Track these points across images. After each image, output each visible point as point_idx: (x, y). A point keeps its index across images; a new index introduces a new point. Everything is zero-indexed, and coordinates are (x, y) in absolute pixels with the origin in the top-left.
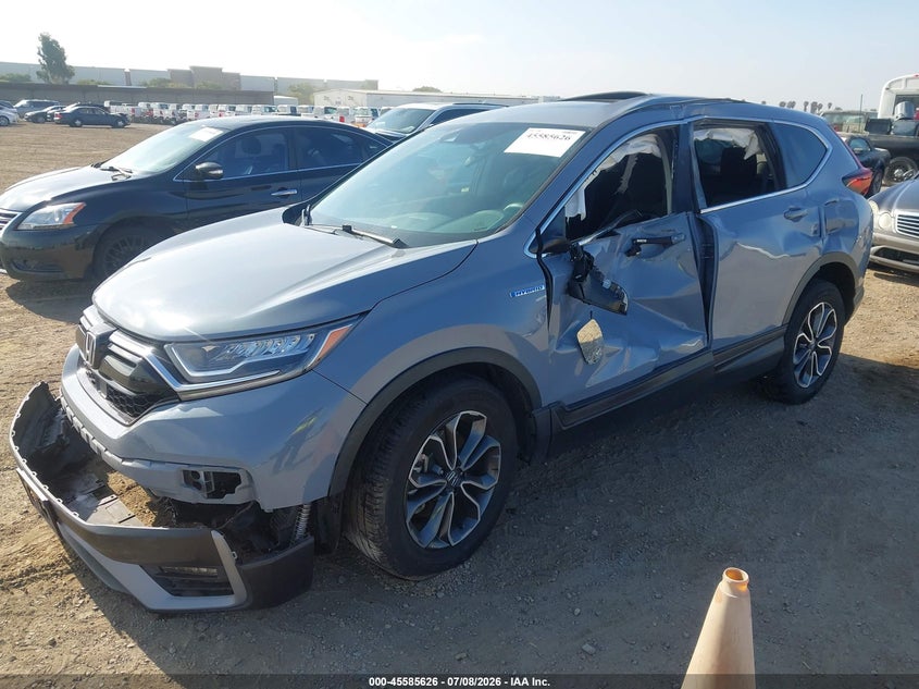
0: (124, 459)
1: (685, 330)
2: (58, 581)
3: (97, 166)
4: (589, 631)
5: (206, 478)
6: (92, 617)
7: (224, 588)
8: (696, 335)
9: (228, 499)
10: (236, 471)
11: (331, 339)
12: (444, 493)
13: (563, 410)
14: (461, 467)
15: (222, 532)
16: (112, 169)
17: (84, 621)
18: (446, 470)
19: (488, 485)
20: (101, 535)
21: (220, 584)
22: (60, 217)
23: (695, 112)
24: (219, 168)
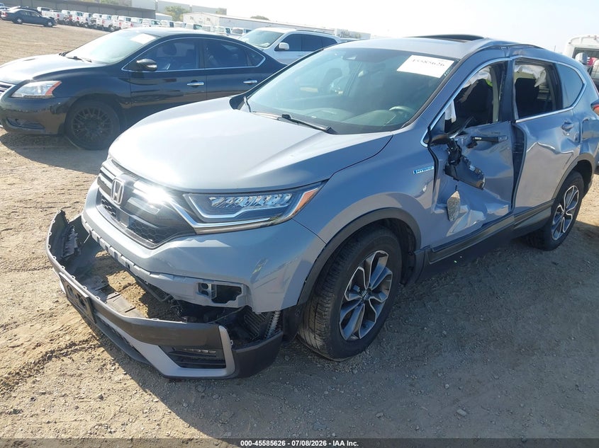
0: (151, 273)
1: (499, 200)
2: (93, 353)
3: (64, 55)
4: (458, 400)
5: (212, 289)
6: (124, 379)
7: (220, 364)
8: (505, 204)
9: (231, 304)
10: (239, 286)
11: (304, 197)
12: (360, 305)
13: (431, 252)
14: (371, 287)
15: (226, 326)
16: (75, 58)
17: (119, 382)
18: (362, 289)
19: (382, 299)
20: (136, 325)
21: (217, 361)
22: (42, 90)
23: (515, 53)
24: (155, 64)
